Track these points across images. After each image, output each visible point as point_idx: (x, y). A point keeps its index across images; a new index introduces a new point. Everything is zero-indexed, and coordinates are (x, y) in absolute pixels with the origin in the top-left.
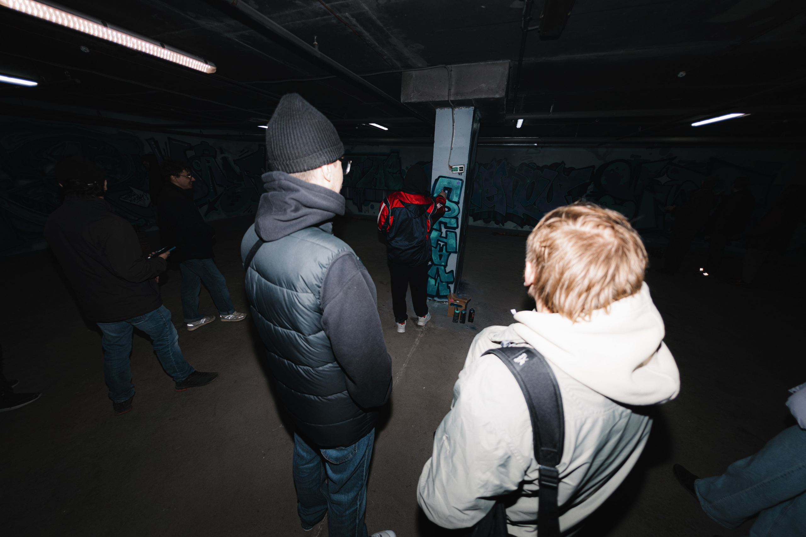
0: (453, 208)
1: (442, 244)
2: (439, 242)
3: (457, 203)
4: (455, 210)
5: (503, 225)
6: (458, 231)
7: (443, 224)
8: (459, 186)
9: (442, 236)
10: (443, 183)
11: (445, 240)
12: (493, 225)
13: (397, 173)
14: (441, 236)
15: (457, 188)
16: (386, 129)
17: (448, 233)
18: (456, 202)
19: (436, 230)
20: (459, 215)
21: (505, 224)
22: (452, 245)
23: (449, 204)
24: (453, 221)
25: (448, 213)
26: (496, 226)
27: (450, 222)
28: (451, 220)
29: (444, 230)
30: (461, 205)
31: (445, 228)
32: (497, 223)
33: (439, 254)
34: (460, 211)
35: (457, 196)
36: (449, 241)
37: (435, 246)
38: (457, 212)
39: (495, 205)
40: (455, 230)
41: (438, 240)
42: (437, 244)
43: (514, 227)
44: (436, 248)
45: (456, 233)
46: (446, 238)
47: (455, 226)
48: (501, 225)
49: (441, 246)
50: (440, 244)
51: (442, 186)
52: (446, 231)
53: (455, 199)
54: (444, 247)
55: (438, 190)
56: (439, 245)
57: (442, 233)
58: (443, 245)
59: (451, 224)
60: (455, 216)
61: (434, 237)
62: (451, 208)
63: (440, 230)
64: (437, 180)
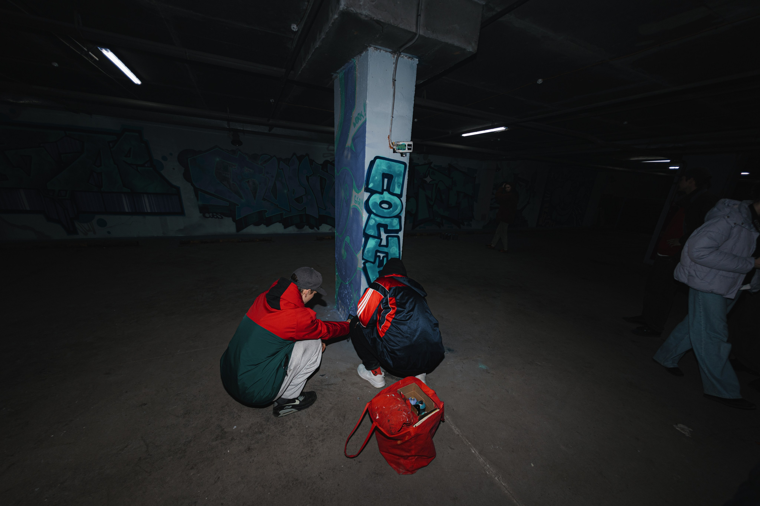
0: (395, 203)
1: (382, 255)
2: (378, 254)
3: (399, 196)
4: (397, 206)
5: (318, 229)
6: (401, 234)
7: (382, 227)
8: (401, 172)
9: (382, 244)
10: (381, 166)
11: (385, 250)
12: (307, 230)
13: (146, 165)
14: (380, 245)
15: (399, 175)
16: (137, 81)
17: (389, 238)
18: (398, 194)
19: (374, 237)
20: (402, 212)
21: (320, 227)
22: (395, 254)
23: (390, 198)
24: (396, 221)
25: (389, 210)
26: (310, 231)
27: (391, 223)
28: (392, 220)
29: (384, 236)
30: (404, 199)
31: (385, 233)
32: (312, 228)
33: (378, 270)
34: (403, 207)
35: (399, 186)
36: (391, 250)
37: (372, 261)
38: (399, 208)
39: (305, 208)
40: (398, 233)
41: (377, 251)
42: (376, 256)
43: (330, 230)
44: (374, 263)
45: (398, 237)
46: (387, 246)
47: (398, 227)
48: (316, 229)
49: (381, 259)
50: (379, 256)
51: (381, 171)
52: (387, 237)
53: (397, 191)
54: (385, 259)
55: (374, 177)
56: (378, 259)
57: (381, 240)
58: (383, 257)
59: (393, 226)
60: (397, 214)
61: (371, 248)
62: (392, 203)
63: (379, 237)
64: (372, 163)
